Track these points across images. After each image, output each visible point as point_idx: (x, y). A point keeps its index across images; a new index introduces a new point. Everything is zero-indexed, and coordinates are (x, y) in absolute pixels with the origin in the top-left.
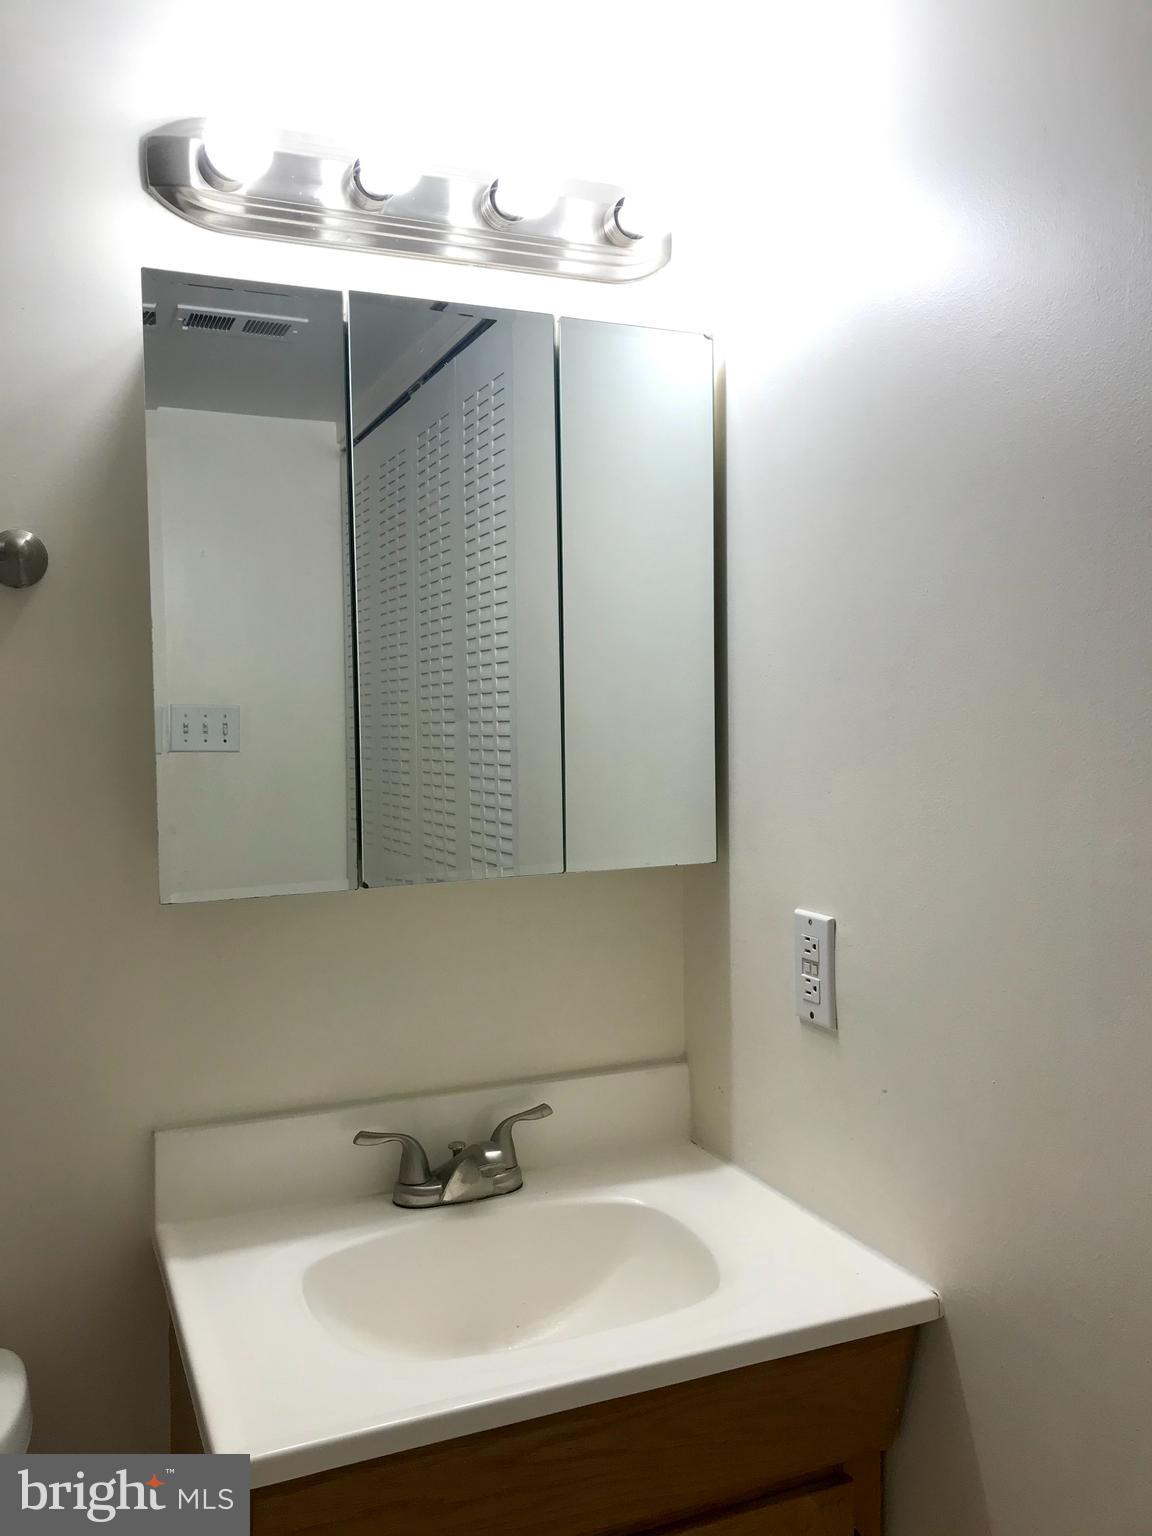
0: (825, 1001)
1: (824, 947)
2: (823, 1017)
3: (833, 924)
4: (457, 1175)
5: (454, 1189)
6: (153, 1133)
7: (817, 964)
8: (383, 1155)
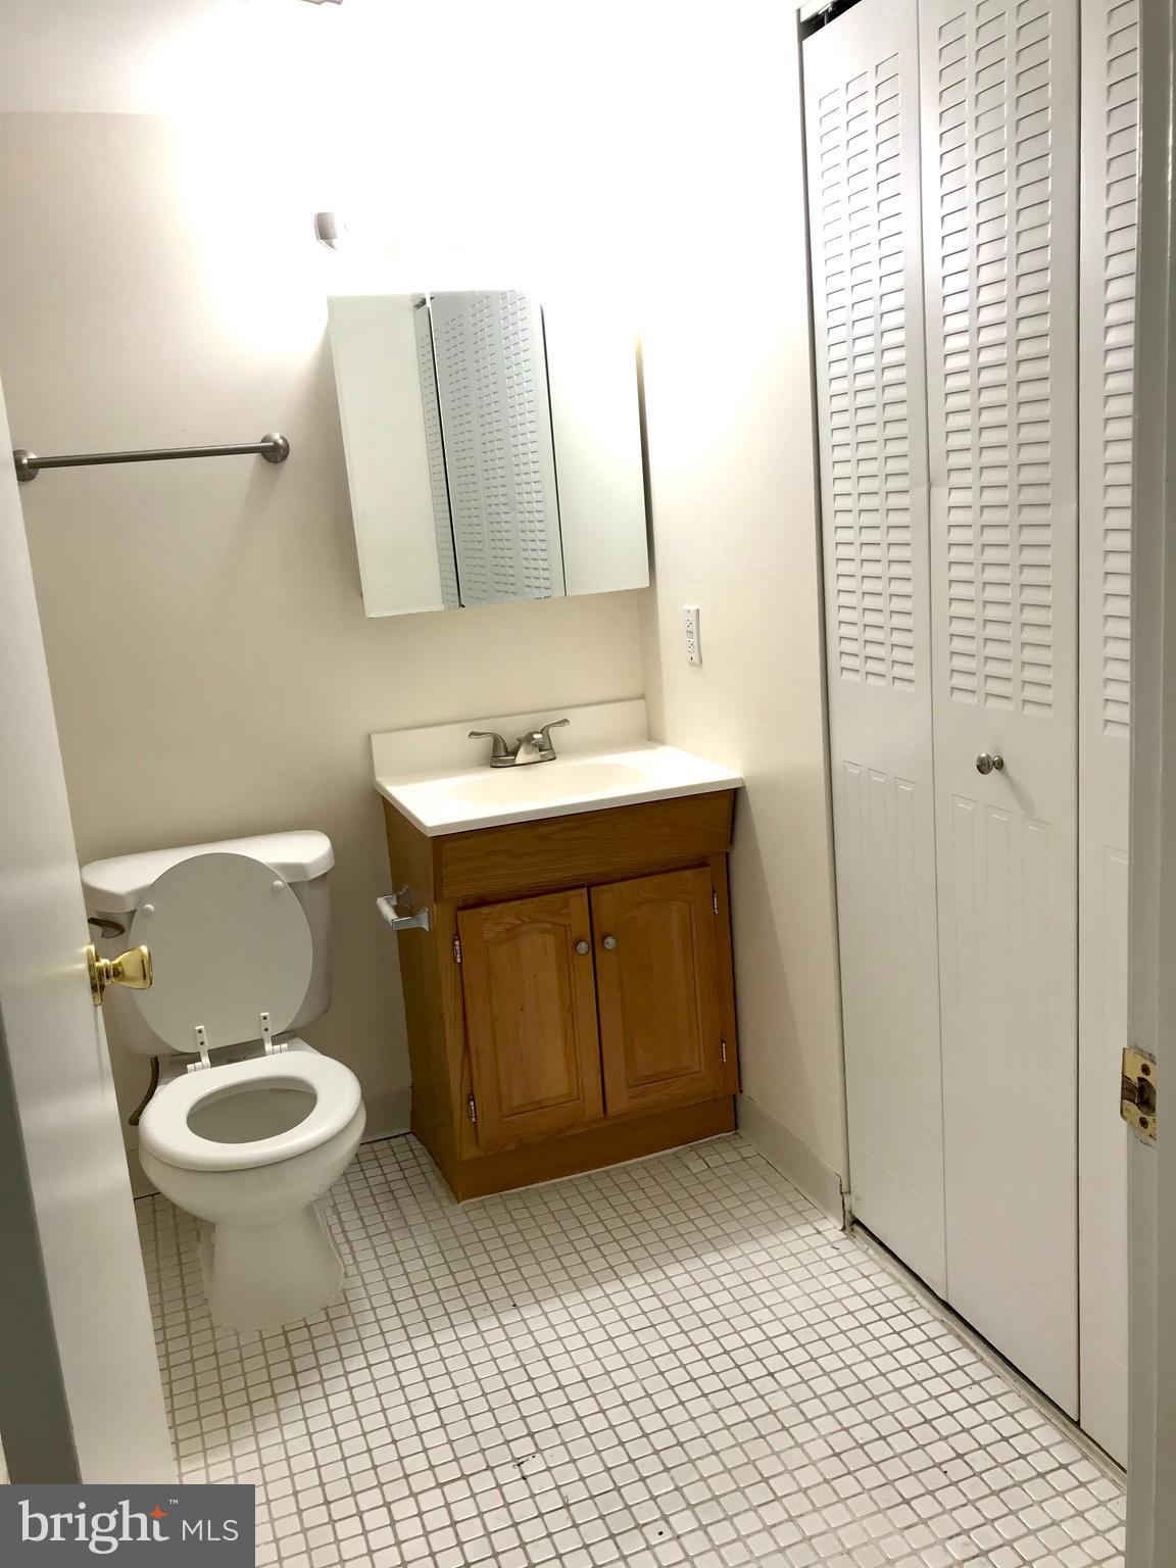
0: (696, 652)
1: (694, 623)
2: (696, 660)
3: (698, 611)
4: (522, 750)
5: (521, 758)
6: (369, 736)
7: (692, 632)
8: (483, 745)
